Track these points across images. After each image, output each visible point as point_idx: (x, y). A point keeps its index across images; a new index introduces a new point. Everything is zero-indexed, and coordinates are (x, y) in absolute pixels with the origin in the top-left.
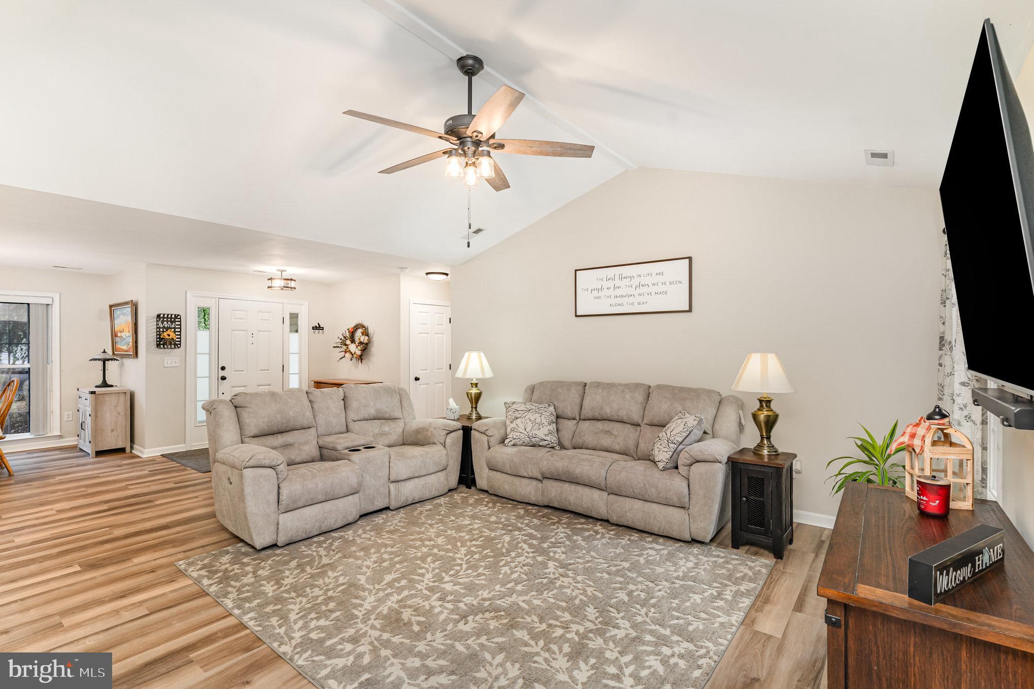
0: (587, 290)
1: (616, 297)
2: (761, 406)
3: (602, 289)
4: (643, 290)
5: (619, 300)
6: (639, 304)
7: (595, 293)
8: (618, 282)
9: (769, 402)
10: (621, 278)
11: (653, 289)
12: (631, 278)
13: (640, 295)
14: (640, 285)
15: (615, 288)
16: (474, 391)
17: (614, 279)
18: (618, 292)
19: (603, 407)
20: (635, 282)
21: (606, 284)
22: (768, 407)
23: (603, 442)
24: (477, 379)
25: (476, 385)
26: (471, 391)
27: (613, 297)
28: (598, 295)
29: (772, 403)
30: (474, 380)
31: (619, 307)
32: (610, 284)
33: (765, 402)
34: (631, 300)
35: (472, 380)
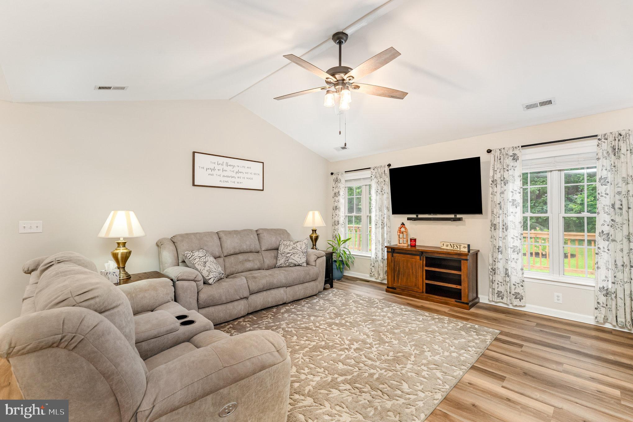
0: (203, 168)
1: (224, 176)
2: (313, 232)
3: (214, 169)
4: (240, 175)
5: (226, 179)
6: (238, 183)
7: (209, 171)
8: (225, 168)
9: (315, 231)
10: (227, 165)
11: (246, 176)
12: (234, 166)
13: (238, 177)
14: (238, 172)
15: (223, 170)
16: (121, 251)
17: (223, 165)
18: (225, 174)
19: (242, 245)
20: (236, 169)
21: (217, 167)
22: (315, 232)
23: (248, 266)
24: (124, 239)
25: (124, 244)
26: (117, 251)
27: (222, 176)
28: (211, 173)
29: (317, 231)
30: (122, 239)
31: (225, 183)
32: (220, 167)
33: (314, 231)
34: (233, 179)
35: (119, 239)
